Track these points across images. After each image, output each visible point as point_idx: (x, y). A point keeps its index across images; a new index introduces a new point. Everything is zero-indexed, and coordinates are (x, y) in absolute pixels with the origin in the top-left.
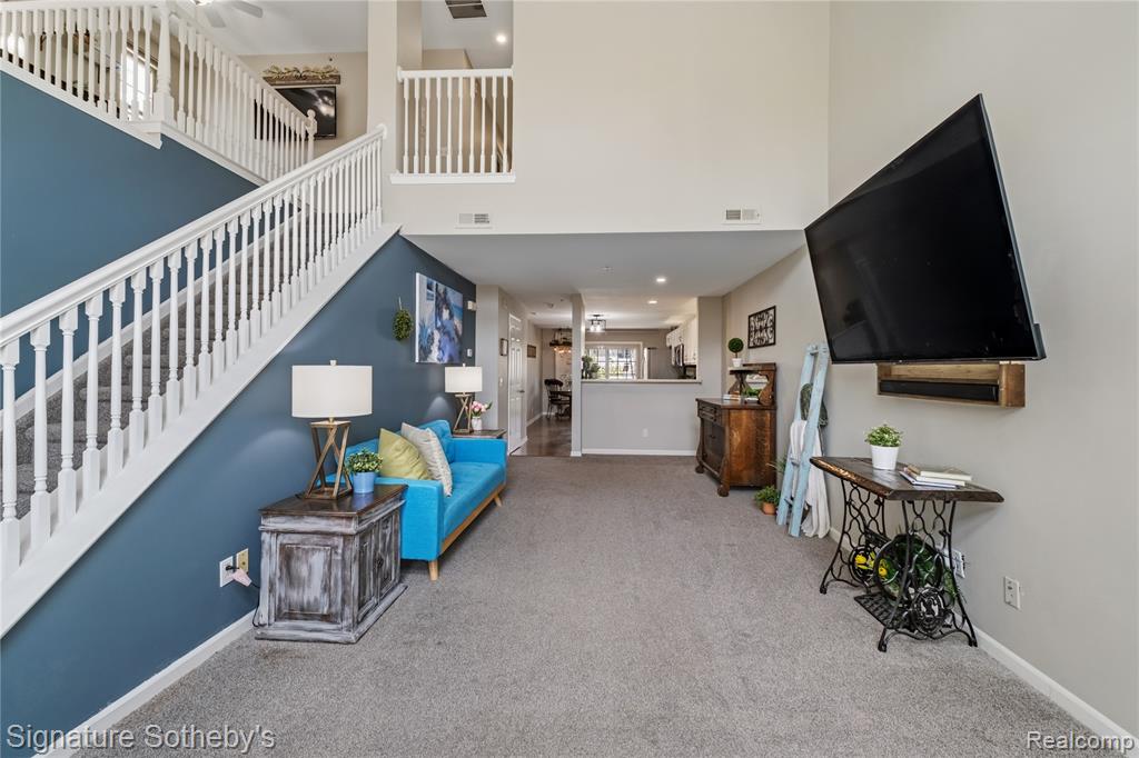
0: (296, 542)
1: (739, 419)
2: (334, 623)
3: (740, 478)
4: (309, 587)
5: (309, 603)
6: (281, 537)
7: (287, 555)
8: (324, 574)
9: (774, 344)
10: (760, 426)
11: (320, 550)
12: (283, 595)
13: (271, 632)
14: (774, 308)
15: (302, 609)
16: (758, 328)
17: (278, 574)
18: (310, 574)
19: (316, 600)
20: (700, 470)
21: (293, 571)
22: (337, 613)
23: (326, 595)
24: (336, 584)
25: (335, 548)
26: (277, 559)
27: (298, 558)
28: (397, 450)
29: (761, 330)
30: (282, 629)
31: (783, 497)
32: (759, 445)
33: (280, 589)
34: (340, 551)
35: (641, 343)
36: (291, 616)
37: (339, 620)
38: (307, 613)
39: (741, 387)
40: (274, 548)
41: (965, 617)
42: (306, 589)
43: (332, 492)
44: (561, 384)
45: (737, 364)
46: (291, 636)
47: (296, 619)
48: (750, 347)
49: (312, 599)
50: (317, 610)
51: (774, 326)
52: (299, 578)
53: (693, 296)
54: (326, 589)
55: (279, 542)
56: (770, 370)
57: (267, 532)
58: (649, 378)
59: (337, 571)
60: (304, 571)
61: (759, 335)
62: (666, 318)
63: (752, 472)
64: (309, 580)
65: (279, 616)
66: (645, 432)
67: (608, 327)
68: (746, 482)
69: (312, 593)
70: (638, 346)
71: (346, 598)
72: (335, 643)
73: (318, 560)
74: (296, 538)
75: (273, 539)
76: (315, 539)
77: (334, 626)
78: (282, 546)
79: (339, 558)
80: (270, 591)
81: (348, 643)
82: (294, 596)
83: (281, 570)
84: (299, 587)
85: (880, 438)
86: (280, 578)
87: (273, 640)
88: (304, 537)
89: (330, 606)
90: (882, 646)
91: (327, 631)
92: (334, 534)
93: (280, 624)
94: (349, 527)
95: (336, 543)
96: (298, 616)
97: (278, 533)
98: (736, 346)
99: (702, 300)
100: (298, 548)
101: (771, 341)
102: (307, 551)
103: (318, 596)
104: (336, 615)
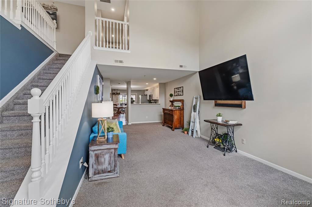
0: (100, 152)
1: (176, 113)
2: (112, 173)
3: (177, 126)
4: (104, 164)
5: (104, 169)
6: (95, 152)
7: (97, 157)
8: (109, 160)
9: (183, 95)
10: (181, 114)
11: (107, 154)
12: (96, 168)
13: (94, 179)
14: (183, 87)
15: (102, 171)
16: (177, 91)
17: (94, 162)
18: (105, 160)
19: (106, 167)
20: (163, 125)
21: (99, 160)
22: (113, 170)
23: (110, 166)
24: (112, 162)
25: (112, 152)
26: (94, 158)
27: (101, 157)
28: (114, 125)
29: (178, 92)
30: (97, 177)
31: (190, 130)
32: (180, 118)
33: (95, 166)
34: (113, 153)
35: (137, 94)
36: (99, 173)
37: (113, 171)
38: (104, 171)
39: (172, 105)
40: (93, 155)
41: (236, 148)
42: (103, 164)
43: (105, 138)
44: (117, 105)
45: (172, 99)
46: (100, 178)
47: (100, 174)
48: (175, 96)
49: (105, 168)
50: (107, 170)
51: (183, 91)
52: (101, 162)
53: (158, 83)
54: (109, 164)
55: (94, 153)
56: (182, 101)
57: (91, 151)
58: (141, 103)
59: (113, 159)
60: (103, 160)
61: (178, 93)
62: (146, 88)
63: (179, 125)
64: (104, 162)
65: (95, 174)
66: (147, 117)
67: (132, 89)
68: (178, 127)
69: (106, 166)
70: (136, 94)
71: (116, 165)
72: (114, 177)
73: (107, 157)
74: (100, 151)
75: (93, 152)
76: (106, 151)
77: (112, 174)
78: (96, 154)
79: (113, 155)
80: (92, 168)
81: (118, 177)
82: (100, 168)
83: (95, 161)
84: (101, 165)
85: (219, 115)
86: (95, 163)
87: (95, 181)
88: (102, 151)
89: (111, 168)
90: (224, 155)
91: (111, 175)
92: (111, 149)
93: (95, 176)
94: (116, 146)
95: (112, 151)
96: (101, 173)
97: (94, 151)
98: (171, 95)
99: (160, 84)
100: (100, 154)
101: (182, 94)
102: (103, 155)
103: (107, 166)
104: (112, 171)
